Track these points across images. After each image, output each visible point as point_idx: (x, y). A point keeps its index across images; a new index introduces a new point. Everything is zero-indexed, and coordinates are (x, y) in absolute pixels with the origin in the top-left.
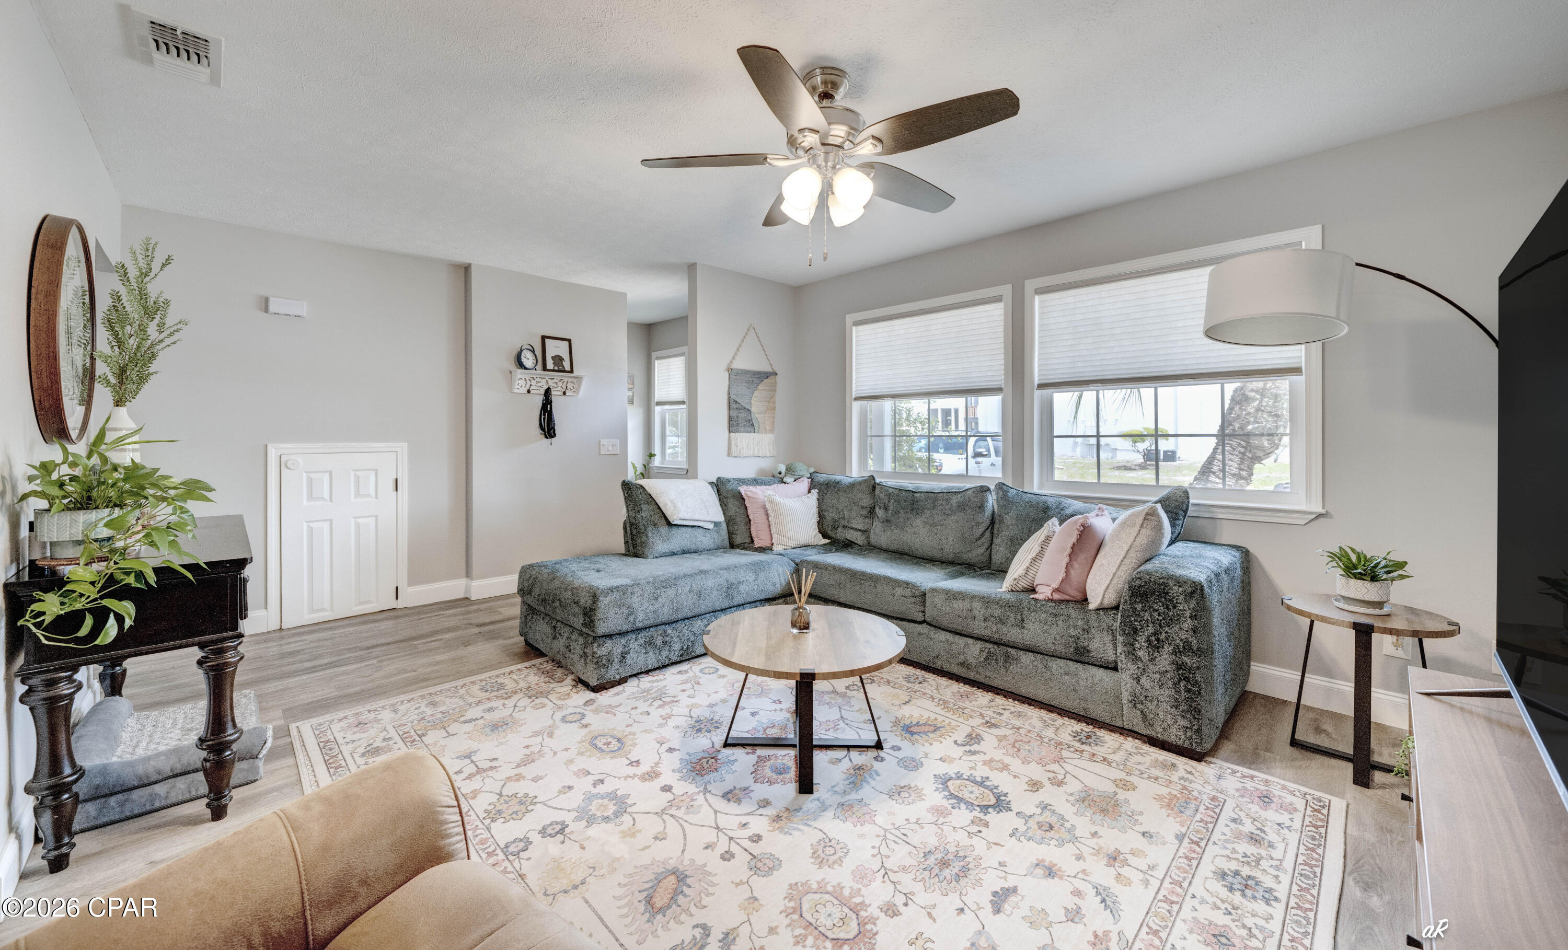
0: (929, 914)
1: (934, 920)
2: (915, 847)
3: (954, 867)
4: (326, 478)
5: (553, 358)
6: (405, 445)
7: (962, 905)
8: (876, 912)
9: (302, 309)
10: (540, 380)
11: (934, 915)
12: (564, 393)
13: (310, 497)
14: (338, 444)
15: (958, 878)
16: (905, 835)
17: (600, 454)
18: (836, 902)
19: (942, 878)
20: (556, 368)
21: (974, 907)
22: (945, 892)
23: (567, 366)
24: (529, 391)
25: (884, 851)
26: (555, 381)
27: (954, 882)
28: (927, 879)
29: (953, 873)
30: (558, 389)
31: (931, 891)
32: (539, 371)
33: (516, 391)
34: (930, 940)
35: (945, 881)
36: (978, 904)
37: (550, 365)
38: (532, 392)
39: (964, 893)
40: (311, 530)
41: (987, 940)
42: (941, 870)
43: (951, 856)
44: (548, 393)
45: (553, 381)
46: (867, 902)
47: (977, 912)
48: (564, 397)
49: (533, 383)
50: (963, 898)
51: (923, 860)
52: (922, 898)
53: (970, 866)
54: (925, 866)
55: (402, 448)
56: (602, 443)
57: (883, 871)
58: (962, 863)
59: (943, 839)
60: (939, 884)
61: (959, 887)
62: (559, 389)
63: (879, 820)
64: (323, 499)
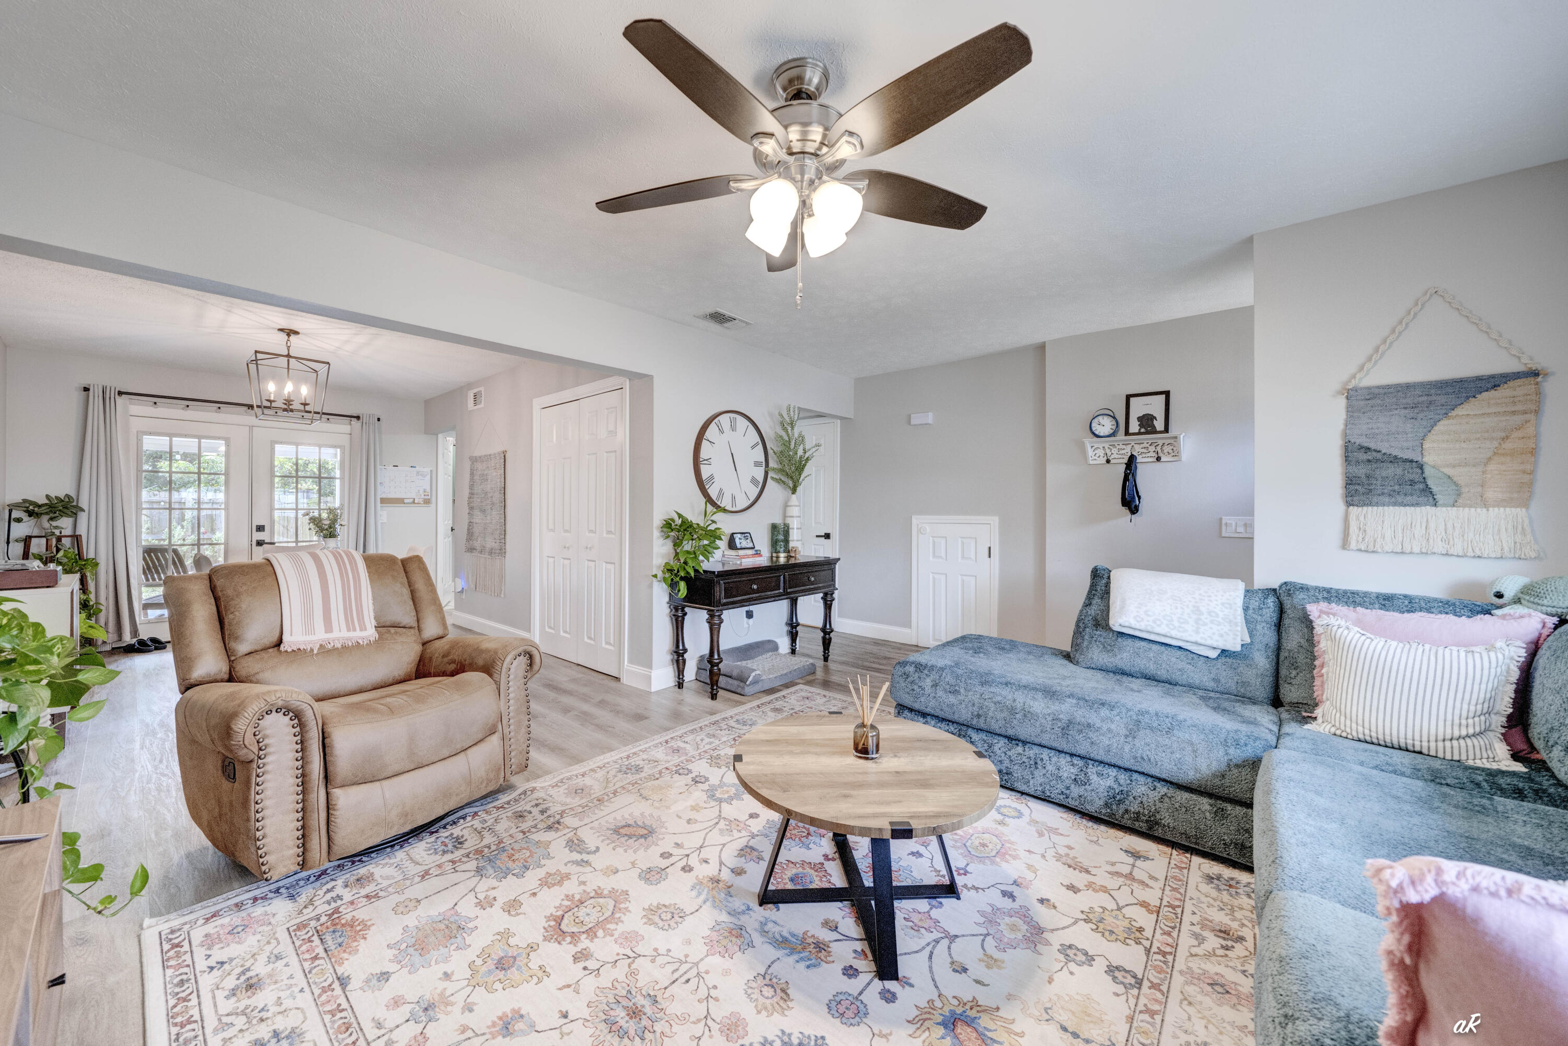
0: (569, 986)
1: (560, 989)
2: (666, 988)
3: (627, 1022)
4: (943, 541)
5: (1139, 419)
6: (996, 519)
7: (571, 1017)
8: (581, 946)
9: (930, 418)
10: (1124, 447)
11: (566, 990)
12: (1158, 459)
13: (934, 556)
14: (968, 517)
15: (611, 1024)
16: (688, 981)
17: (1221, 537)
18: (600, 919)
19: (613, 1006)
20: (1143, 430)
21: (565, 1029)
22: (591, 1005)
23: (1159, 425)
24: (1108, 461)
25: (660, 960)
26: (1145, 445)
27: (604, 1017)
28: (615, 992)
29: (618, 1019)
30: (1149, 455)
31: (598, 992)
32: (1121, 436)
33: (1091, 462)
34: (540, 981)
35: (607, 1008)
36: (568, 1034)
37: (1134, 427)
38: (1112, 461)
39: (586, 1024)
40: (934, 579)
41: (522, 1031)
42: (624, 1007)
43: (645, 1022)
44: (1131, 463)
45: (1142, 446)
46: (596, 940)
47: (558, 1031)
48: (1158, 463)
49: (1115, 451)
50: (581, 1021)
51: (644, 993)
52: (589, 984)
53: (626, 1040)
54: (634, 993)
55: (995, 520)
56: (1224, 522)
57: (632, 954)
58: (632, 1033)
59: (677, 1020)
60: (605, 1001)
61: (597, 1020)
62: (1152, 454)
63: (716, 960)
64: (941, 557)
